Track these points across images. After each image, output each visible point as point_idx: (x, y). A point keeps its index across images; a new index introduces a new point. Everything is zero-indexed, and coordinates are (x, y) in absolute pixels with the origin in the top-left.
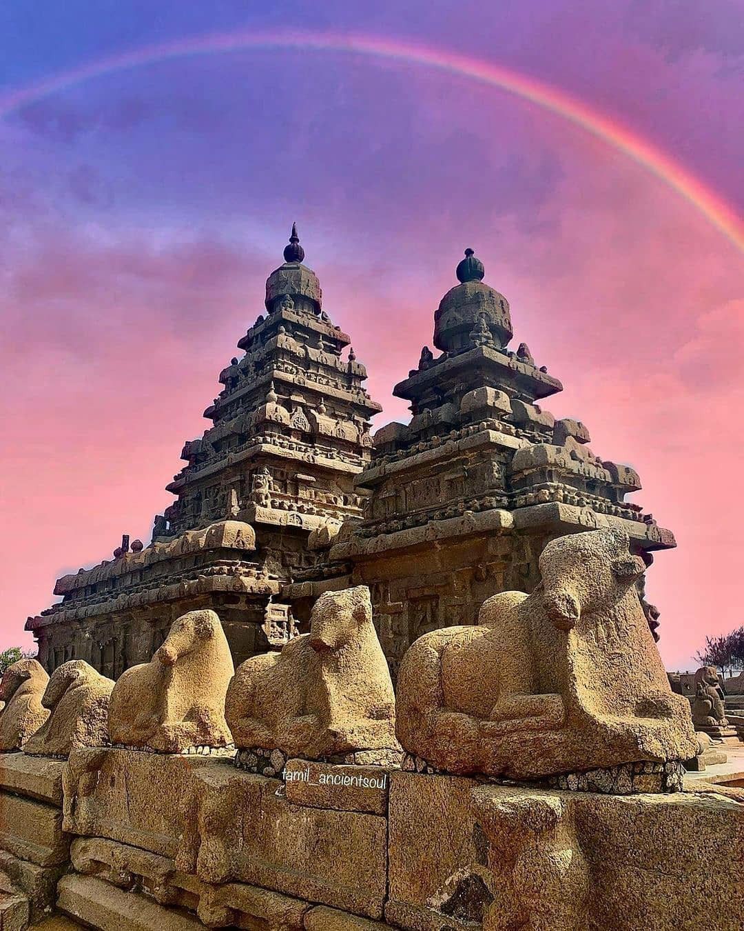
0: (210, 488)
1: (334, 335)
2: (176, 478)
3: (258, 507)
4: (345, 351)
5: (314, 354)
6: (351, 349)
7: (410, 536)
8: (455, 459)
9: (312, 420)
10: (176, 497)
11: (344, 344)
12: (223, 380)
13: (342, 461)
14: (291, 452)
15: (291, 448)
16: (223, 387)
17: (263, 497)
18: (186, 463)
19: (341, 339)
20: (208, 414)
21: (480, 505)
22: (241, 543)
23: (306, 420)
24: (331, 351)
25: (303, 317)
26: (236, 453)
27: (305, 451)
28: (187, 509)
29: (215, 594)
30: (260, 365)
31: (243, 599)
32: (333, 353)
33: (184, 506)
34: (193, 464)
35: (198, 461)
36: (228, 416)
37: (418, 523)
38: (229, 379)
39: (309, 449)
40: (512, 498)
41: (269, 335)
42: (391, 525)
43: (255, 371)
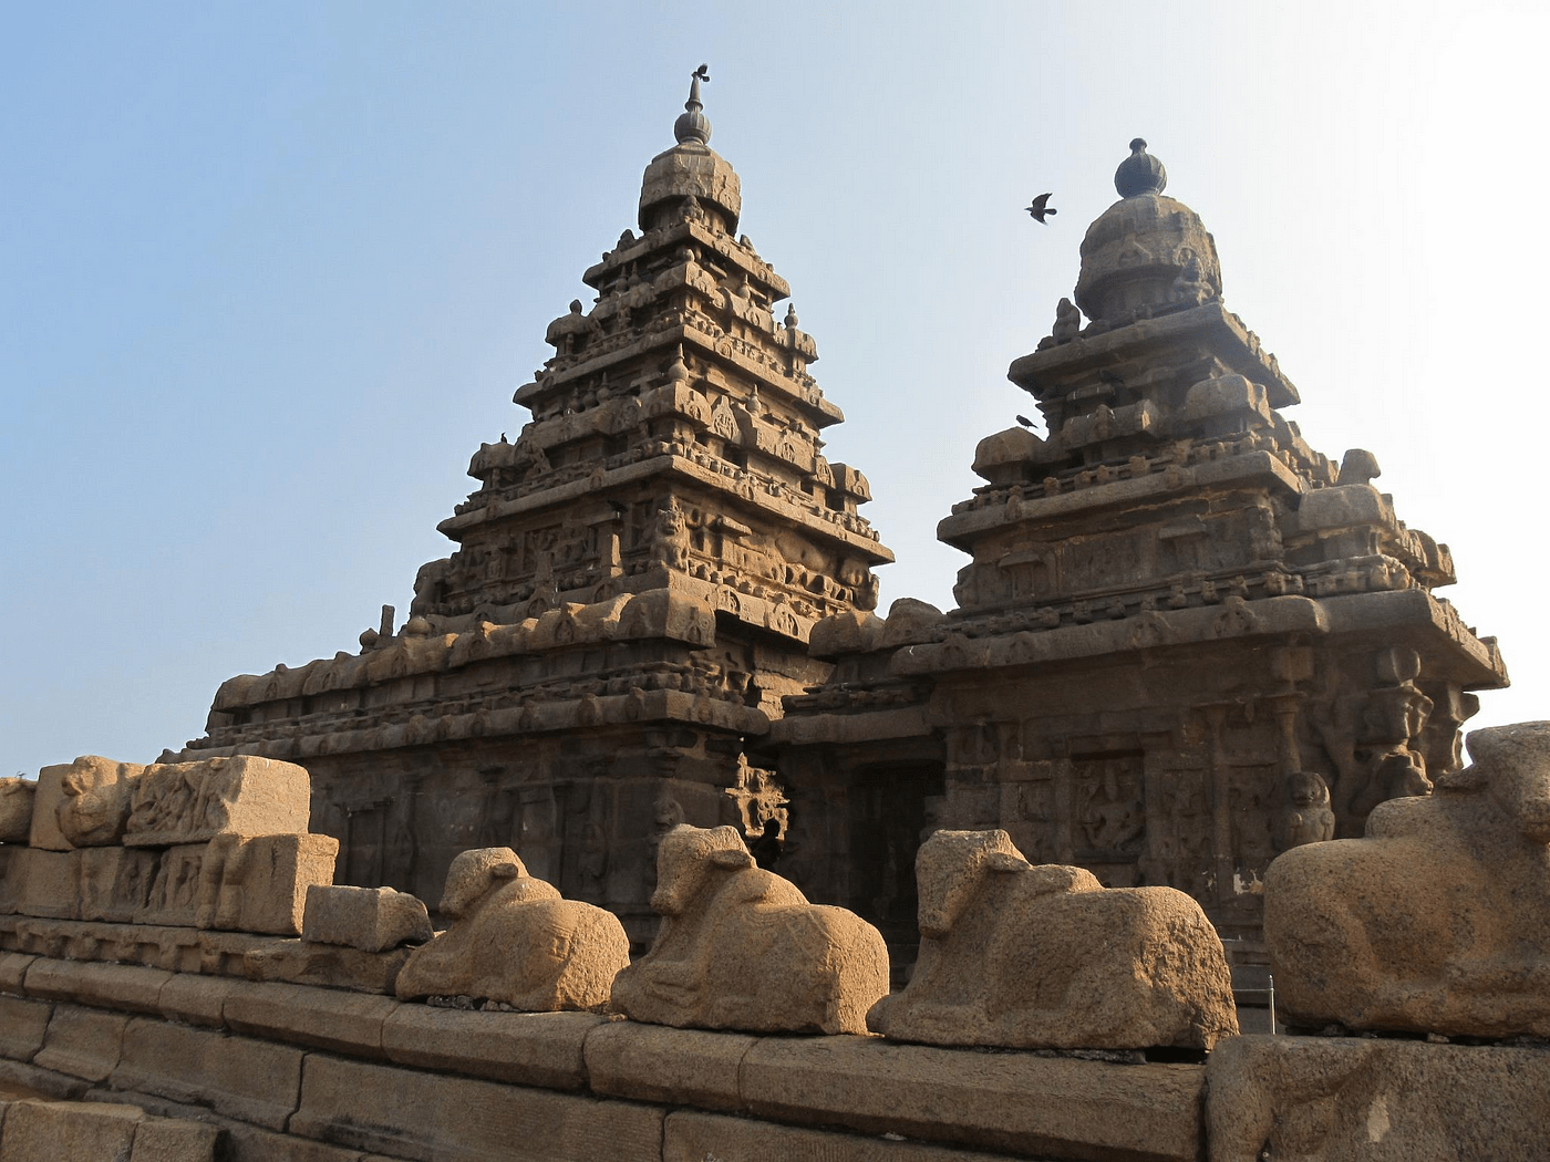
0: (536, 532)
1: (766, 278)
2: (459, 510)
3: (672, 572)
4: (779, 309)
5: (740, 306)
6: (791, 306)
7: (1098, 636)
8: (1178, 502)
9: (743, 422)
11: (779, 295)
12: (552, 340)
13: (790, 502)
14: (712, 474)
15: (713, 468)
16: (552, 351)
17: (679, 554)
18: (478, 485)
19: (776, 287)
20: (523, 398)
21: (1248, 586)
22: (695, 632)
23: (733, 420)
24: (761, 303)
25: (719, 237)
26: (608, 469)
27: (736, 476)
28: (478, 570)
29: (666, 725)
30: (639, 316)
31: (702, 740)
32: (763, 309)
33: (473, 563)
34: (496, 486)
35: (503, 482)
36: (574, 403)
37: (1099, 615)
38: (569, 337)
39: (742, 474)
40: (1304, 578)
41: (656, 264)
42: (1035, 615)
43: (629, 324)
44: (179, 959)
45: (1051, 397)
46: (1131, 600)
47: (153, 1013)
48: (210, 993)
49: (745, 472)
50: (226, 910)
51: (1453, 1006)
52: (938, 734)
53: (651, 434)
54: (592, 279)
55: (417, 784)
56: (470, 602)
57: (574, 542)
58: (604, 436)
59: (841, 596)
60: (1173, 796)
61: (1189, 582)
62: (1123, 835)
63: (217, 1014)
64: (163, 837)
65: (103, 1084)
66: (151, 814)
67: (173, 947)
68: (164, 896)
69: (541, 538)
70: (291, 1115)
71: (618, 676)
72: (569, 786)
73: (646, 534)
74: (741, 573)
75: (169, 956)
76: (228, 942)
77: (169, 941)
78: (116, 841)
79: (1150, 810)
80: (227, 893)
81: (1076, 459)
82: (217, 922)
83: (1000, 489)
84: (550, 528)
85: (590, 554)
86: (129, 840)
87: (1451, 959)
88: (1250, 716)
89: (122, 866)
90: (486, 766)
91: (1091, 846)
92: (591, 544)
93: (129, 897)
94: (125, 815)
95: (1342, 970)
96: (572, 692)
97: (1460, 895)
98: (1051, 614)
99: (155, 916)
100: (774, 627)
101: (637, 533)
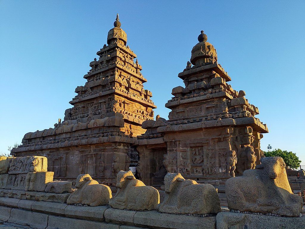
1: (132, 54)
2: (73, 99)
4: (135, 60)
5: (127, 60)
6: (137, 59)
8: (209, 101)
9: (128, 82)
10: (73, 106)
11: (134, 57)
12: (91, 66)
13: (137, 98)
15: (123, 92)
16: (91, 68)
17: (117, 108)
18: (77, 94)
20: (85, 77)
21: (222, 116)
22: (120, 124)
23: (126, 82)
25: (123, 46)
26: (102, 92)
27: (127, 93)
28: (77, 111)
29: (115, 143)
30: (108, 61)
31: (122, 145)
32: (132, 60)
33: (76, 109)
34: (80, 94)
35: (82, 94)
36: (95, 78)
37: (195, 121)
38: (94, 65)
39: (128, 93)
40: (232, 115)
41: (111, 51)
42: (183, 121)
43: (106, 63)
44: (21, 197)
45: (186, 80)
46: (201, 118)
47: (17, 208)
48: (28, 204)
49: (129, 92)
50: (31, 187)
51: (258, 208)
52: (166, 143)
53: (111, 85)
54: (98, 54)
55: (67, 153)
56: (76, 117)
57: (96, 106)
58: (102, 85)
59: (147, 115)
60: (208, 154)
61: (211, 115)
62: (200, 162)
63: (30, 208)
64: (17, 172)
65: (7, 222)
66: (14, 167)
67: (20, 194)
68: (18, 184)
69: (90, 105)
70: (46, 227)
71: (106, 133)
72: (97, 154)
73: (110, 104)
74: (129, 111)
75: (19, 196)
76: (32, 193)
77: (19, 193)
78: (7, 173)
79: (204, 157)
80: (31, 184)
81: (190, 92)
82: (29, 189)
83: (177, 98)
84: (91, 103)
85: (99, 108)
86: (9, 173)
87: (258, 200)
88: (222, 140)
89: (8, 178)
90: (80, 150)
91: (194, 163)
92: (100, 106)
93: (10, 184)
94: (9, 168)
95: (239, 201)
96: (97, 136)
97: (259, 188)
98: (186, 121)
99: (16, 188)
100: (135, 122)
101: (109, 104)
